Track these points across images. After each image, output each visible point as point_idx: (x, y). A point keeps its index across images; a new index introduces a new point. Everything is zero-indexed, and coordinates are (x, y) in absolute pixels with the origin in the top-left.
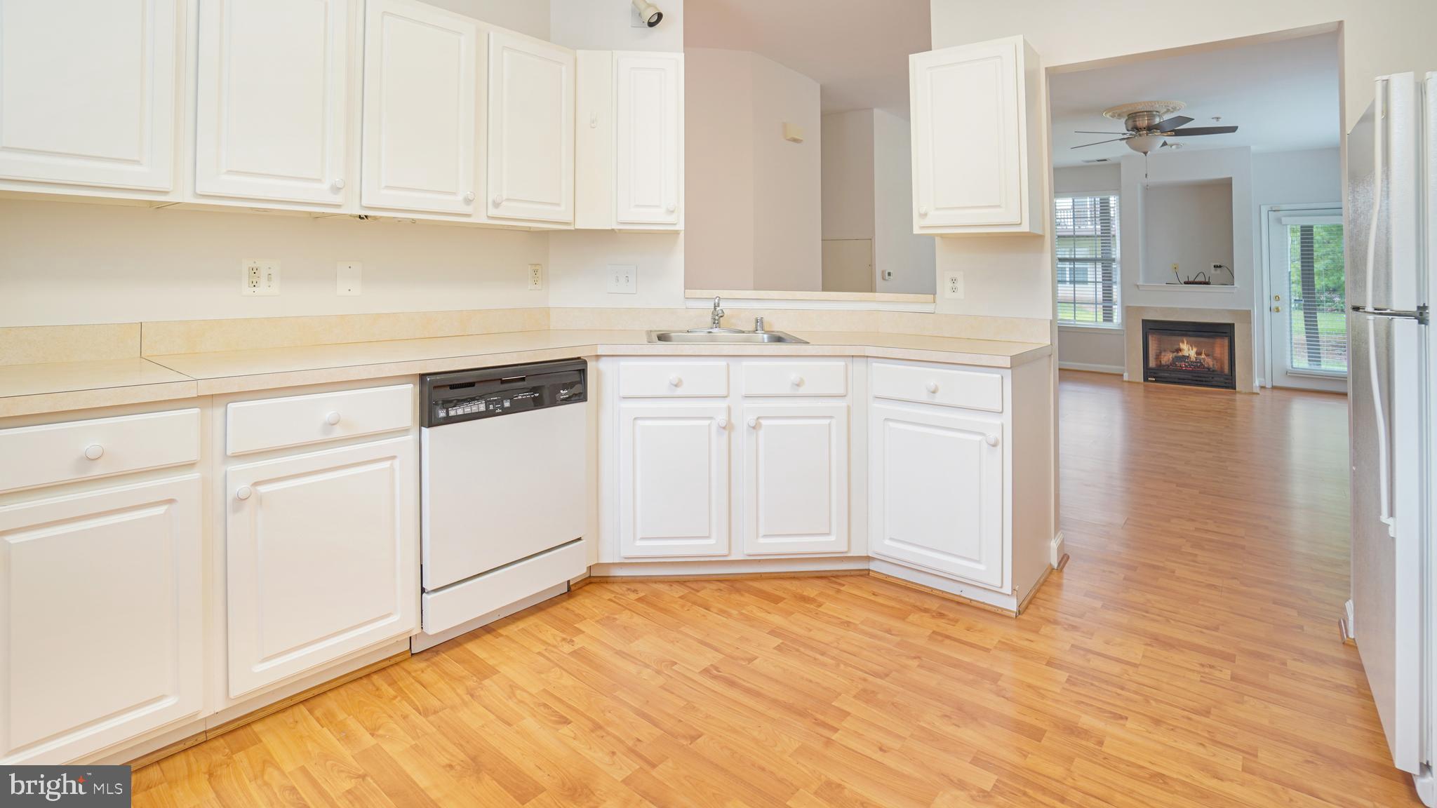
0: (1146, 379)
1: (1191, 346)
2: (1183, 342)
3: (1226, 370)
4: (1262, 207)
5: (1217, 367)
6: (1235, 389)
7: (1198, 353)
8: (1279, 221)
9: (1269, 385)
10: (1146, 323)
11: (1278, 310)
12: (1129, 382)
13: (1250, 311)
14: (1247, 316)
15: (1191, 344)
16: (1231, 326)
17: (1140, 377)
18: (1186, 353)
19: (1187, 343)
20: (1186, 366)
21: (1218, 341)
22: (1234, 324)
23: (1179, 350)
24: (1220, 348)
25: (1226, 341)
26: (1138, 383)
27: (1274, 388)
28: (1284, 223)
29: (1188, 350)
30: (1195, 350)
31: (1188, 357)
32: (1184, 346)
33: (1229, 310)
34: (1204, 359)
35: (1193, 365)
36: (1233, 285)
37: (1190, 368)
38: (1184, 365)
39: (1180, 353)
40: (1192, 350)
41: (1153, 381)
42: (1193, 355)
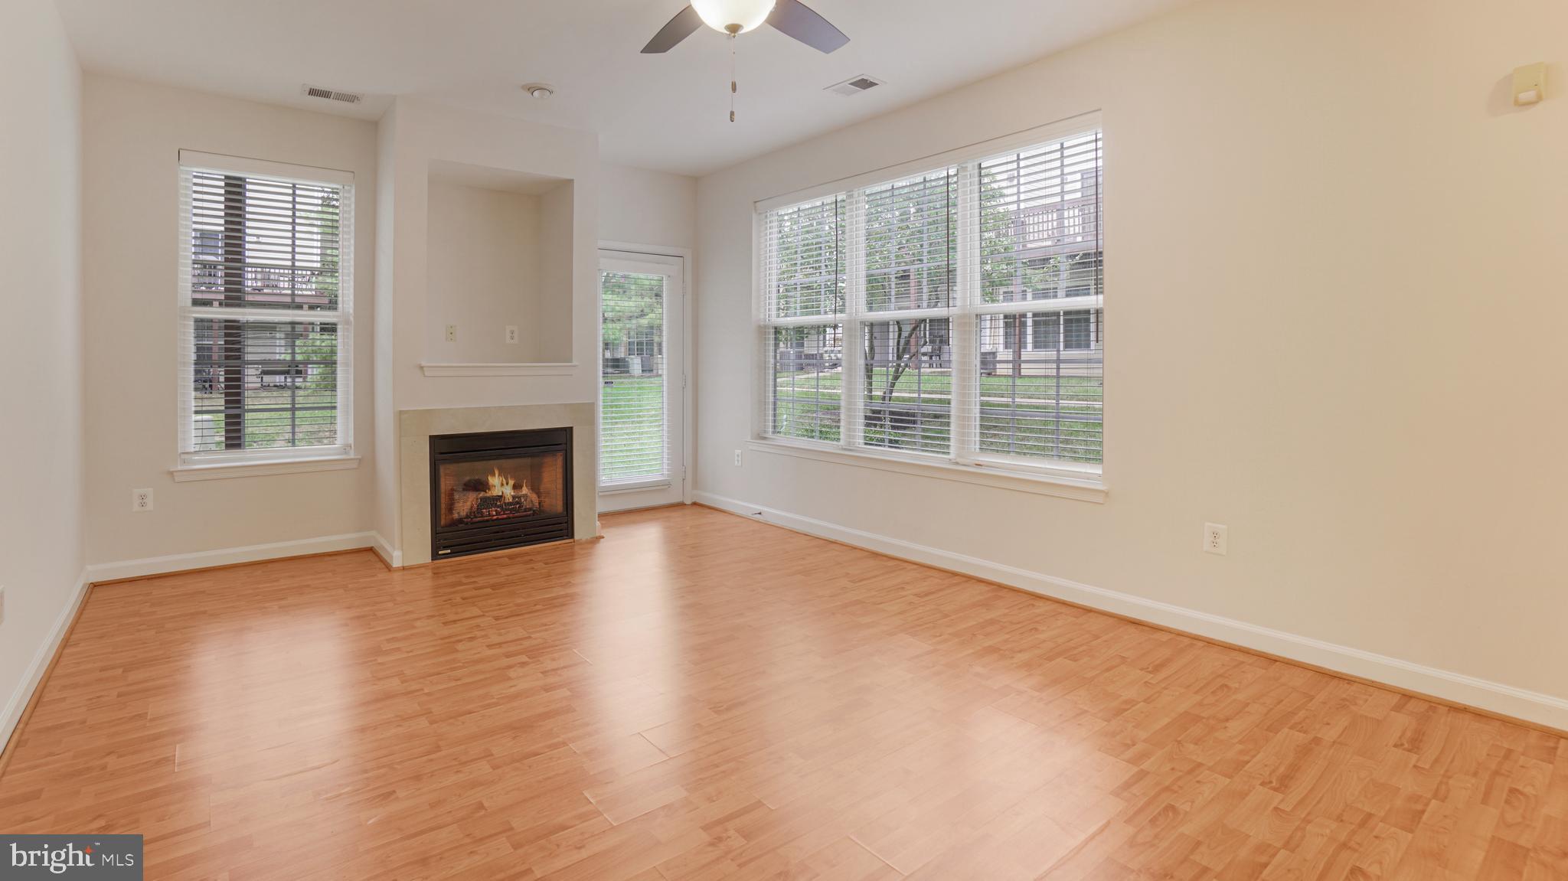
0: (436, 556)
1: (507, 479)
2: (493, 475)
3: (559, 507)
5: (544, 506)
6: (573, 538)
7: (517, 488)
10: (434, 440)
12: (404, 568)
13: (593, 403)
15: (503, 473)
16: (568, 432)
17: (422, 553)
18: (496, 492)
19: (500, 474)
20: (498, 513)
21: (548, 460)
22: (571, 428)
24: (550, 472)
25: (559, 460)
26: (422, 566)
29: (500, 486)
30: (511, 483)
31: (501, 496)
32: (495, 481)
33: (566, 405)
34: (525, 496)
35: (508, 510)
36: (570, 361)
37: (505, 516)
38: (496, 511)
39: (489, 494)
40: (507, 484)
41: (446, 556)
42: (508, 492)
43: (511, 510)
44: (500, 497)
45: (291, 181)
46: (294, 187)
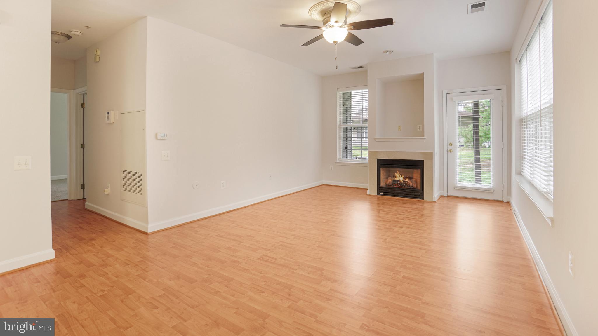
0: (378, 194)
1: (401, 175)
2: (397, 173)
3: (419, 187)
4: (443, 91)
5: (414, 186)
6: (424, 199)
7: (405, 178)
8: (452, 99)
9: (445, 195)
10: (379, 160)
11: (451, 151)
12: (370, 195)
13: (432, 153)
14: (431, 155)
16: (422, 162)
17: (375, 193)
18: (398, 179)
19: (399, 173)
21: (415, 171)
22: (423, 160)
23: (395, 177)
24: (416, 174)
25: (420, 171)
26: (374, 196)
27: (448, 196)
28: (454, 100)
29: (400, 178)
30: (403, 177)
32: (397, 175)
33: (421, 152)
34: (407, 182)
35: (401, 185)
36: (424, 137)
37: (401, 187)
38: (398, 185)
39: (396, 179)
40: (401, 177)
41: (381, 195)
42: (401, 179)
43: (403, 185)
44: (399, 181)
45: (361, 91)
46: (362, 92)
